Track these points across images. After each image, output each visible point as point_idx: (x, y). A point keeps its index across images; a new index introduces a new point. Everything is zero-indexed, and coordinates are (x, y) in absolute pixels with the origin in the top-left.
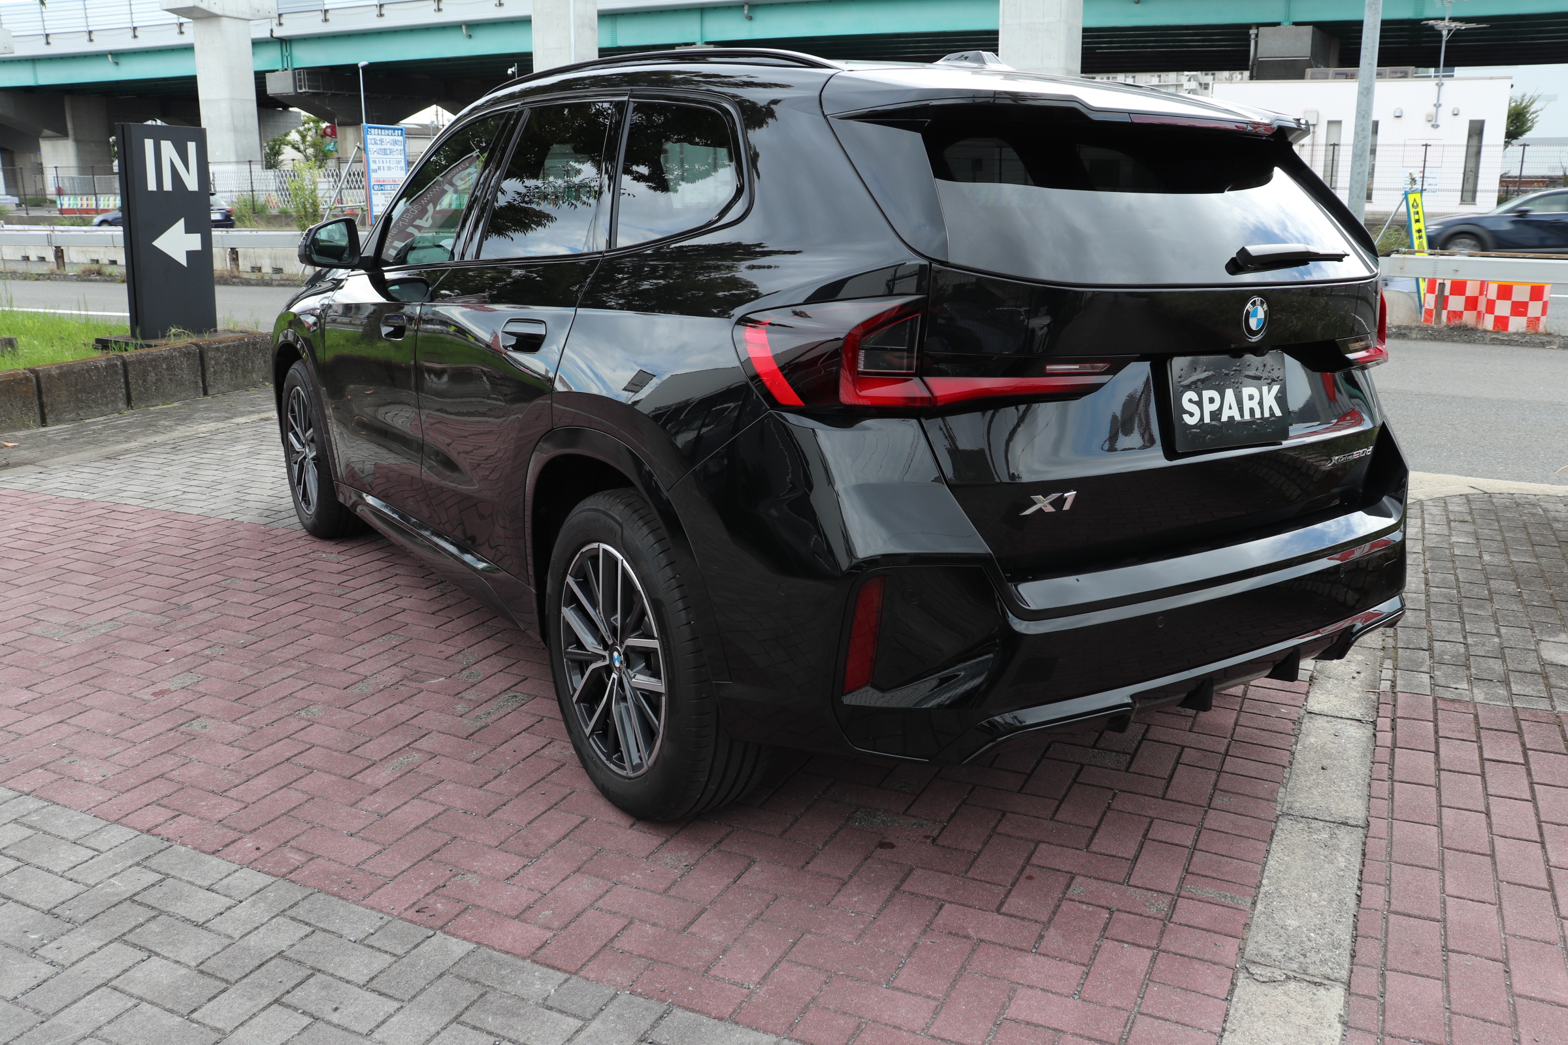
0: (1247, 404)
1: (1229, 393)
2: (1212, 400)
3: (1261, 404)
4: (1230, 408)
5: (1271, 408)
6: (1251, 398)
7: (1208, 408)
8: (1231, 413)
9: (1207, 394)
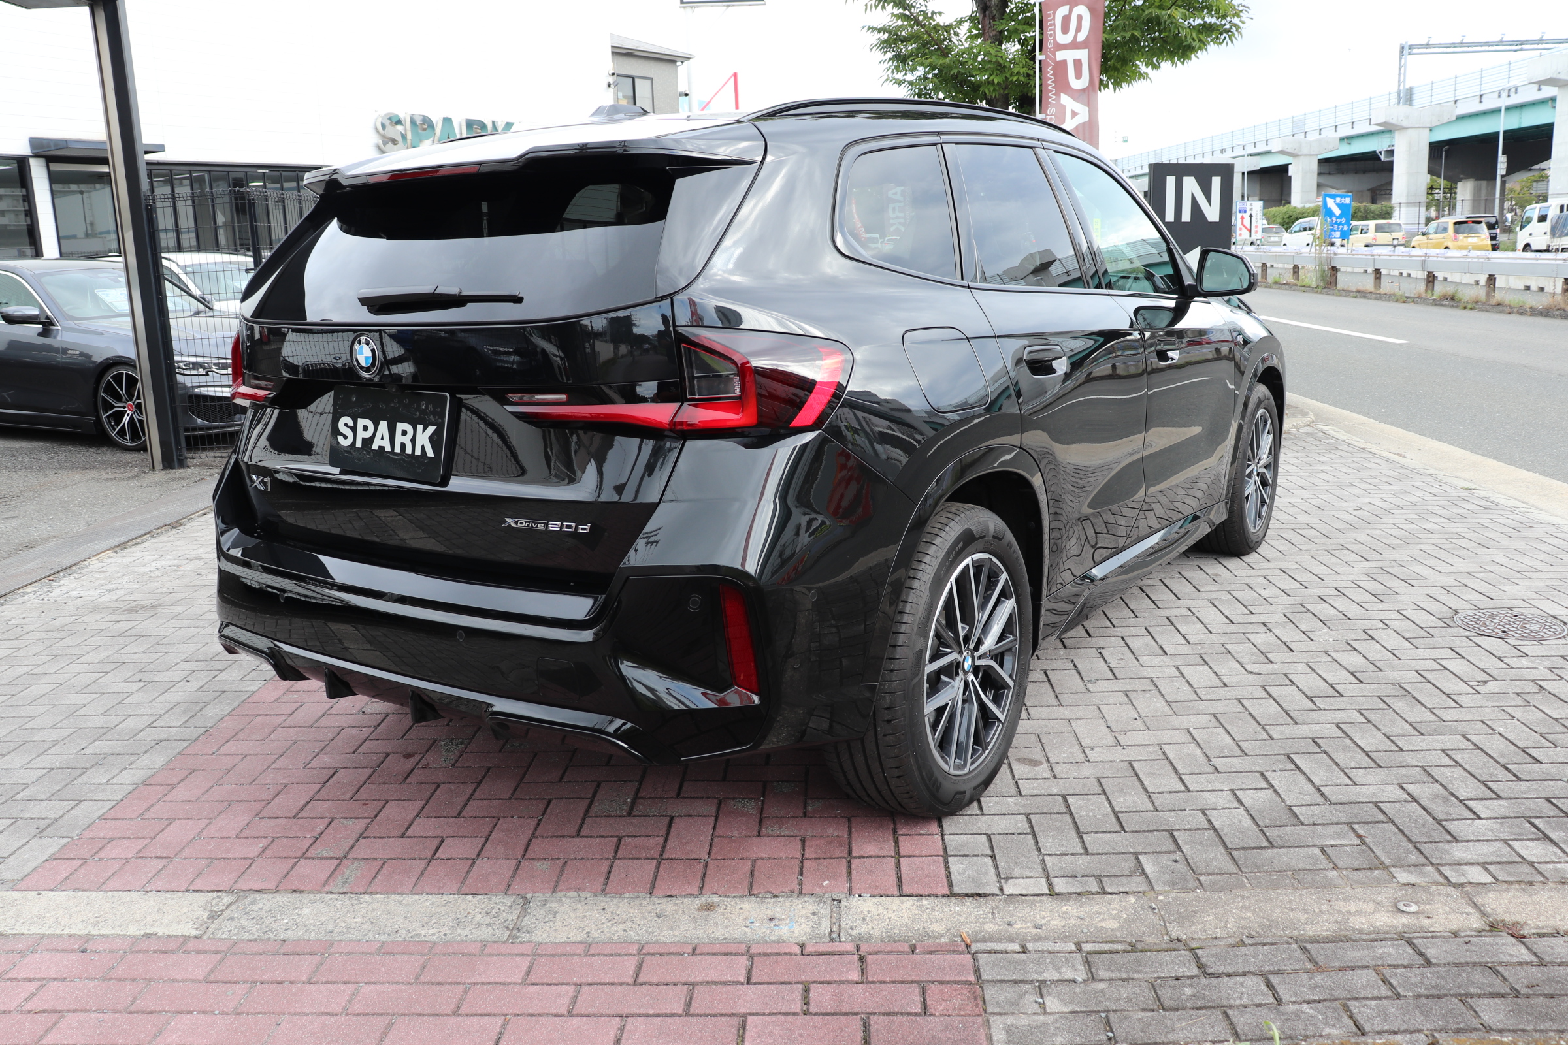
0: (399, 438)
1: (383, 425)
2: (365, 428)
3: (413, 440)
4: (382, 439)
5: (423, 447)
6: (404, 433)
7: (361, 434)
8: (382, 443)
9: (362, 422)
